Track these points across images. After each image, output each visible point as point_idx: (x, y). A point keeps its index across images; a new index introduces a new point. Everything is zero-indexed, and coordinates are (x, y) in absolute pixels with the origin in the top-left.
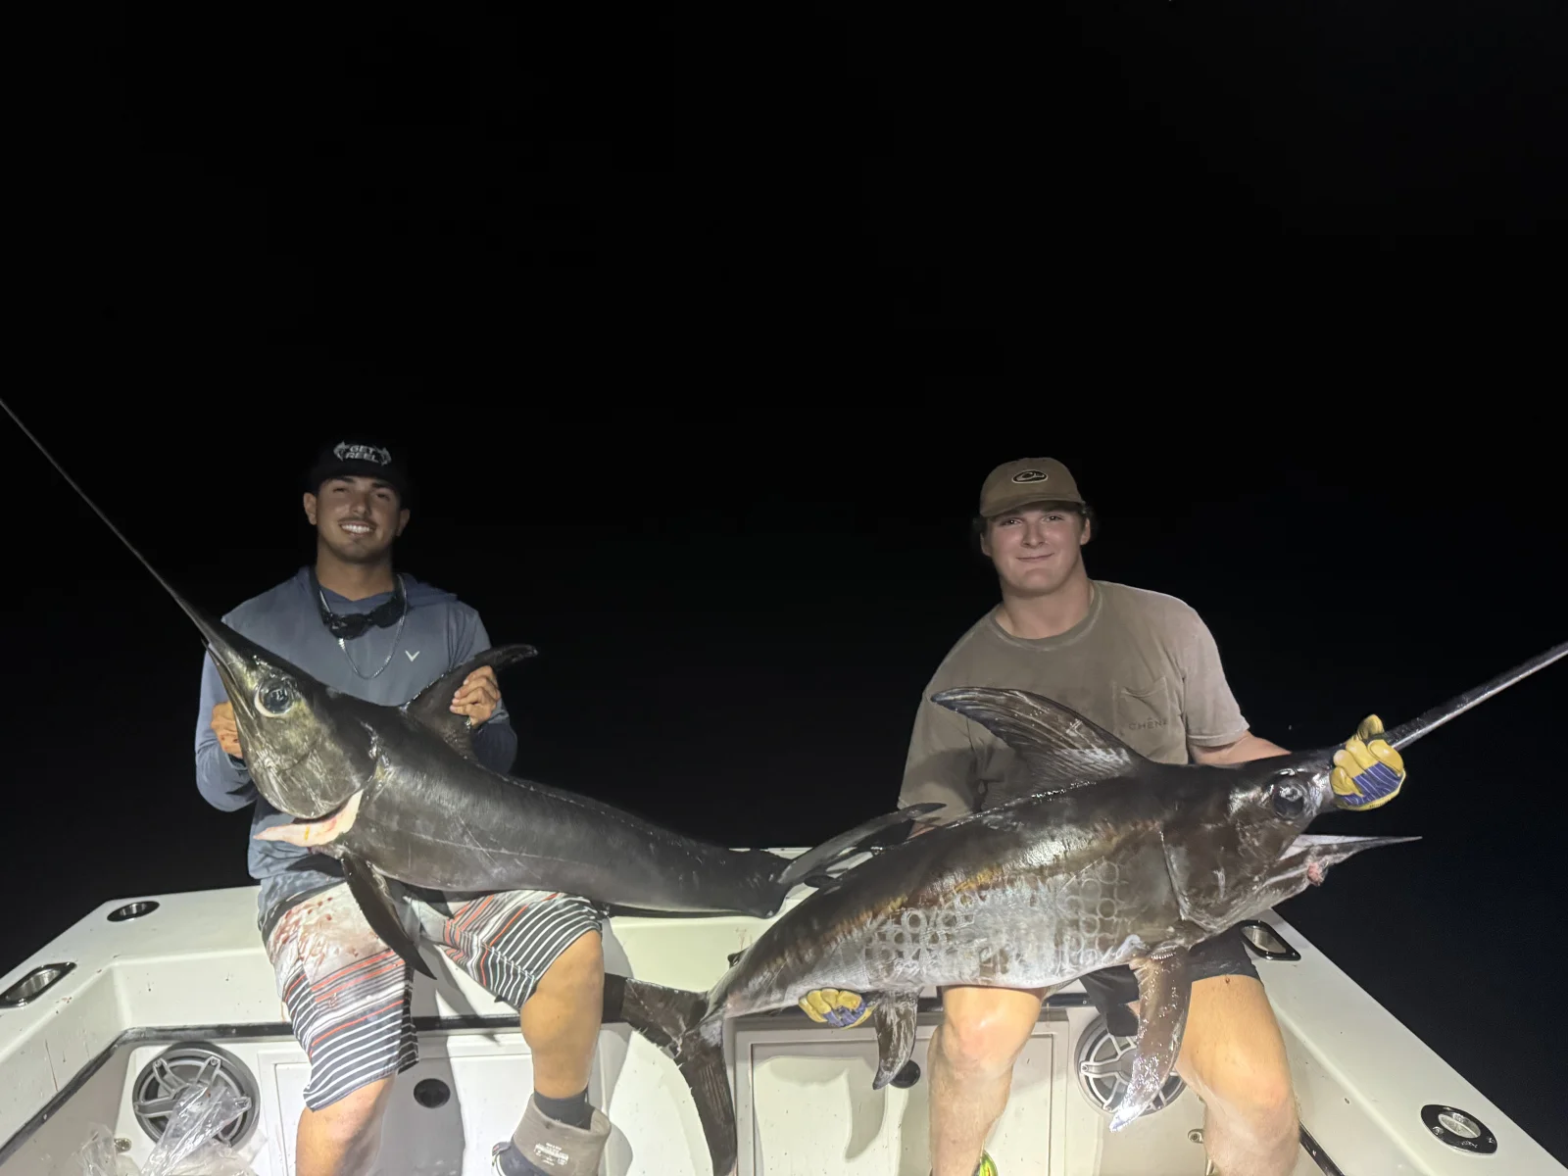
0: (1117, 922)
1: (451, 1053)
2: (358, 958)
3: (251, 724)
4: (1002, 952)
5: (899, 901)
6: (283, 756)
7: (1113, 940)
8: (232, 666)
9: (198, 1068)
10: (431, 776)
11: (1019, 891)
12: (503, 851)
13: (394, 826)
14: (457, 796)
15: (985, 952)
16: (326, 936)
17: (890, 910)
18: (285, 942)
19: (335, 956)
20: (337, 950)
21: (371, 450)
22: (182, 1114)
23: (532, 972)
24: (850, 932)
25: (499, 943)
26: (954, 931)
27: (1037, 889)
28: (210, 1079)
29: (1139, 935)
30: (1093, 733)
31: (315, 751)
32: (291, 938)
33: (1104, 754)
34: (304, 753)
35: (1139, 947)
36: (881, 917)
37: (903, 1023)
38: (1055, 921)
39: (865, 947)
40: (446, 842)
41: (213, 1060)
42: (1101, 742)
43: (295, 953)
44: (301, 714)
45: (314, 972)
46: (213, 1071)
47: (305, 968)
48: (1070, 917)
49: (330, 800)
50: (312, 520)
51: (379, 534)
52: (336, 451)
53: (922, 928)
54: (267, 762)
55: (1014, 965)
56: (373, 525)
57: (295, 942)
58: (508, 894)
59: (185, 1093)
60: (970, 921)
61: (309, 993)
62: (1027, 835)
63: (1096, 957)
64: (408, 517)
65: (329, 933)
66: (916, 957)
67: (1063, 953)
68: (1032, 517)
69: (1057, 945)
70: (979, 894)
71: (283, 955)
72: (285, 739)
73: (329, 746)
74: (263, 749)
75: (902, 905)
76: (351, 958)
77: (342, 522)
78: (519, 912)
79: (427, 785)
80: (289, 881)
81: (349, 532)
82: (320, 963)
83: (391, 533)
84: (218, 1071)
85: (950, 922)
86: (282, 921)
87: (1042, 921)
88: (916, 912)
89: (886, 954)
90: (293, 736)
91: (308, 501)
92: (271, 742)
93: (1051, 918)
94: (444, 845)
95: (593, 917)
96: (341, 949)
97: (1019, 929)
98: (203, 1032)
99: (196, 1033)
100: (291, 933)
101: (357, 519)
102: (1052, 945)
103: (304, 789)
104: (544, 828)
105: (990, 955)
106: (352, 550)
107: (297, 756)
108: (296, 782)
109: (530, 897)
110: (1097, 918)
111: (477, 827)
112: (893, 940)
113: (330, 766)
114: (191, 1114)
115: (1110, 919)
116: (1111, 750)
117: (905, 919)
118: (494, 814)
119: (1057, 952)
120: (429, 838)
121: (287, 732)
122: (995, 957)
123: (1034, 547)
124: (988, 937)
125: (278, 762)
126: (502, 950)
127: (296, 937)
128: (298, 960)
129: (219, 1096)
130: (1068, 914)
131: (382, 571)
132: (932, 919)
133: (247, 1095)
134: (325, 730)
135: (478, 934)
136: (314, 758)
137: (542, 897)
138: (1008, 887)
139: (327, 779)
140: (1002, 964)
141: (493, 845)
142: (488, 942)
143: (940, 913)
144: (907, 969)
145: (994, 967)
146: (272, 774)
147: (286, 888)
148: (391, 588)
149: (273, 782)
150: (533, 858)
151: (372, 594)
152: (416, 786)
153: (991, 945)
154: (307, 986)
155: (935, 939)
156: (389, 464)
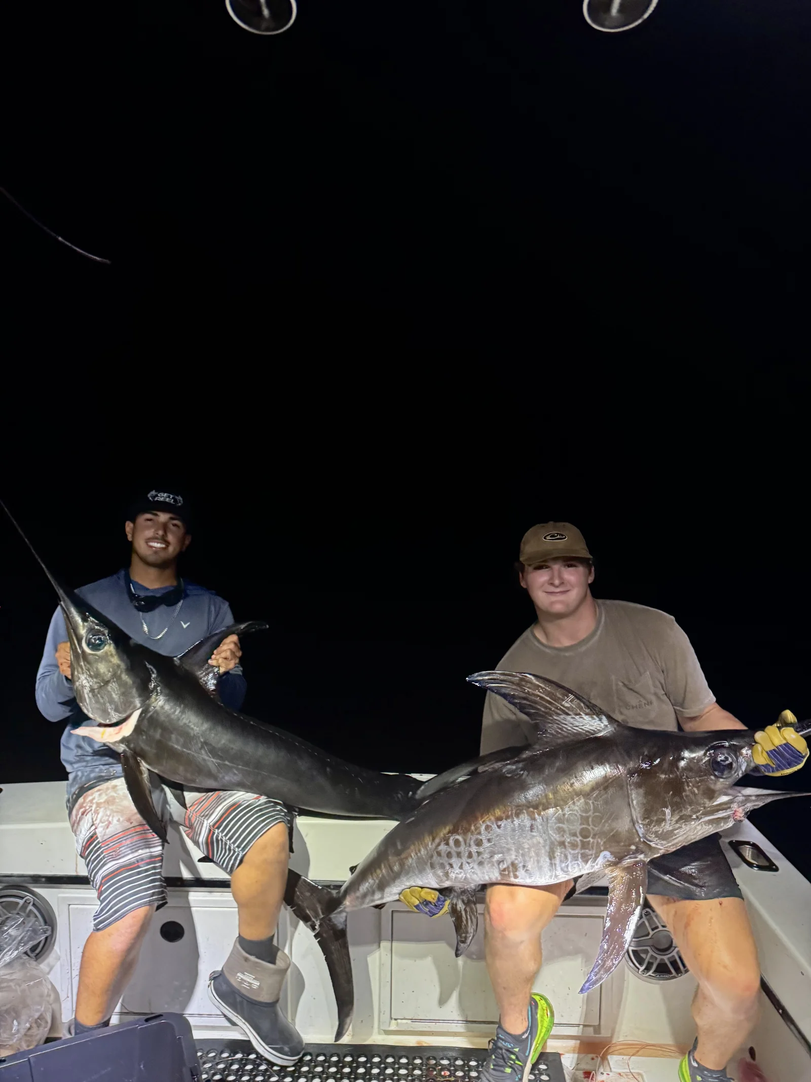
0: (593, 842)
1: (192, 904)
2: (133, 825)
3: (79, 656)
4: (513, 864)
5: (448, 829)
6: (95, 680)
7: (592, 855)
8: (73, 617)
9: (18, 903)
10: (186, 706)
11: (522, 821)
12: (227, 763)
13: (158, 736)
14: (201, 721)
15: (501, 864)
16: (112, 810)
17: (442, 835)
18: (83, 814)
19: (118, 823)
20: (119, 819)
21: (171, 496)
22: (5, 935)
23: (240, 849)
24: (419, 851)
25: (220, 827)
26: (481, 849)
27: (534, 819)
28: (24, 912)
29: (609, 851)
30: (582, 705)
31: (115, 680)
32: (87, 811)
33: (590, 719)
34: (107, 680)
35: (610, 859)
36: (437, 841)
37: (468, 909)
38: (548, 842)
39: (429, 861)
40: (189, 752)
41: (28, 899)
42: (588, 711)
43: (91, 821)
44: (109, 653)
45: (103, 834)
46: (26, 908)
47: (97, 831)
48: (558, 839)
49: (120, 713)
50: (130, 538)
51: (171, 549)
52: (149, 495)
53: (462, 848)
54: (84, 682)
55: (521, 872)
56: (167, 543)
57: (90, 813)
58: (229, 792)
59: (8, 921)
60: (492, 842)
61: (100, 848)
62: (529, 780)
63: (581, 867)
64: (190, 540)
65: (113, 807)
66: (461, 867)
67: (555, 864)
68: (556, 567)
69: (551, 859)
70: (496, 823)
71: (81, 823)
72: (97, 669)
73: (125, 677)
74: (83, 673)
75: (449, 832)
76: (128, 825)
77: (148, 540)
78: (235, 806)
79: (182, 712)
80: (86, 774)
81: (151, 547)
82: (108, 827)
83: (178, 549)
84: (30, 907)
85: (479, 843)
86: (81, 800)
87: (539, 843)
88: (458, 837)
89: (442, 866)
90: (102, 668)
91: (128, 526)
92: (88, 670)
93: (545, 841)
94: (188, 754)
95: (283, 814)
96: (121, 819)
97: (523, 849)
98: (23, 879)
99: (18, 879)
100: (87, 808)
101: (157, 538)
102: (547, 860)
103: (104, 704)
104: (255, 749)
105: (505, 866)
106: (152, 558)
107: (103, 681)
108: (100, 698)
109: (242, 796)
110: (578, 840)
111: (211, 745)
112: (446, 856)
113: (123, 690)
114: (11, 936)
115: (588, 840)
116: (595, 716)
117: (451, 842)
118: (223, 738)
119: (551, 864)
120: (179, 748)
121: (99, 664)
122: (508, 867)
123: (557, 587)
124: (502, 853)
125: (91, 683)
126: (223, 831)
127: (91, 810)
128: (92, 826)
129: (30, 924)
130: (556, 837)
131: (169, 572)
132: (468, 841)
133: (49, 925)
134: (123, 666)
135: (207, 820)
136: (114, 684)
137: (250, 797)
138: (515, 819)
139: (120, 698)
140: (513, 872)
141: (220, 758)
142: (214, 826)
143: (472, 838)
144: (458, 875)
145: (509, 874)
146: (86, 690)
147: (84, 779)
148: (175, 583)
149: (86, 696)
150: (246, 770)
151: (163, 586)
152: (175, 711)
153: (505, 859)
154: (98, 843)
155: (470, 855)
156: (182, 505)
